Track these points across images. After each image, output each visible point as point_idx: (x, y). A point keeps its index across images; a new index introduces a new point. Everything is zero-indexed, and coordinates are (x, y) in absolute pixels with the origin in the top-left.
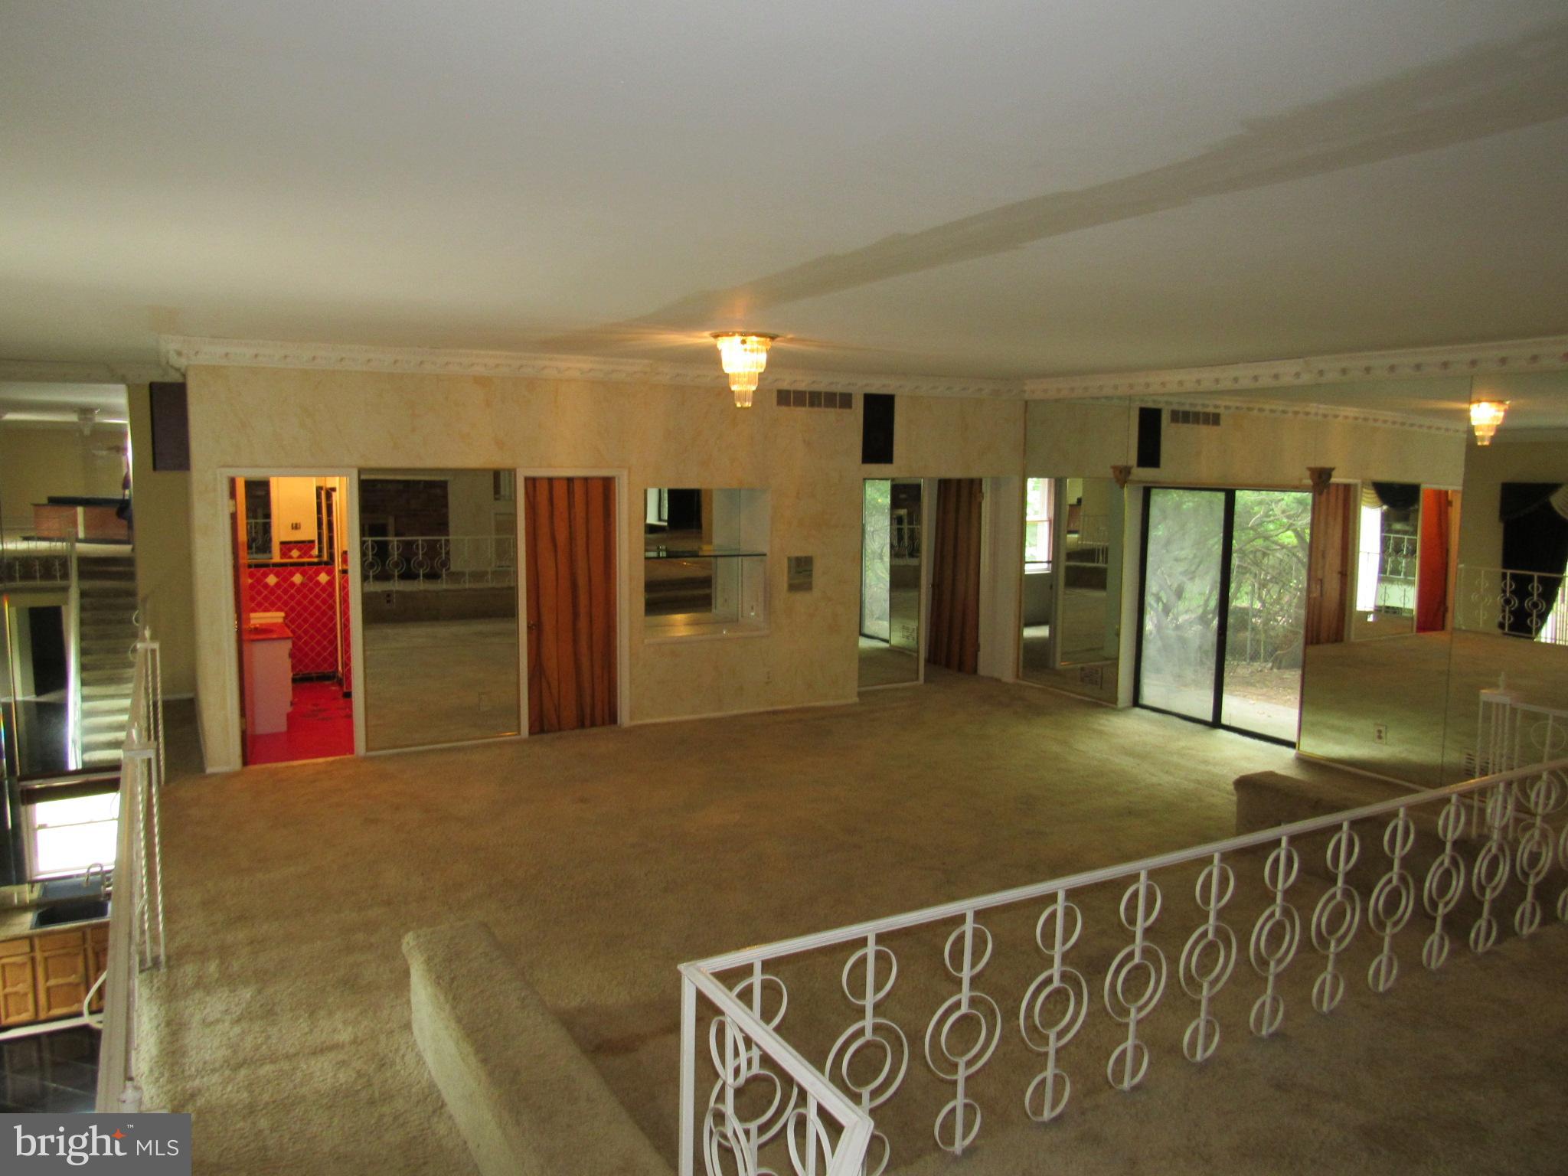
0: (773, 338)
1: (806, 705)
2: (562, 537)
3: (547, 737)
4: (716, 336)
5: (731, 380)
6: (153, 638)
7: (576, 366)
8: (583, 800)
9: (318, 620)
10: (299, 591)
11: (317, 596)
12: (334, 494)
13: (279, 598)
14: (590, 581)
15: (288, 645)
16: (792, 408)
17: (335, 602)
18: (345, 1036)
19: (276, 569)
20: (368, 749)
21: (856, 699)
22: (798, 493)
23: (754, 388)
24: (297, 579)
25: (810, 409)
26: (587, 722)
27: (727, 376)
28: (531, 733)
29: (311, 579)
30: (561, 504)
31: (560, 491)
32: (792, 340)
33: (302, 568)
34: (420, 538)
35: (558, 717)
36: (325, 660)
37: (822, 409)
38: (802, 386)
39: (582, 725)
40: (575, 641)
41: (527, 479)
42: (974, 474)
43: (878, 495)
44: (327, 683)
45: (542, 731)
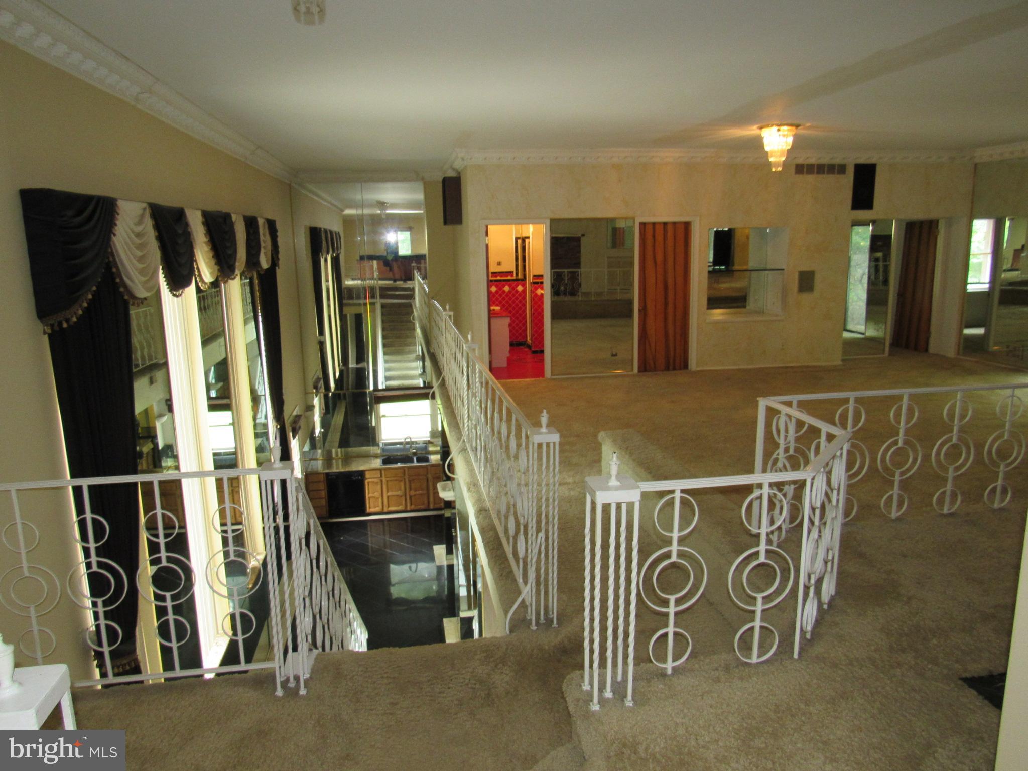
0: (797, 126)
1: (806, 364)
2: (659, 258)
3: (646, 373)
4: (761, 128)
5: (769, 155)
6: (450, 310)
7: (670, 155)
8: (673, 402)
9: (517, 312)
10: (507, 295)
11: (517, 298)
12: (527, 241)
13: (497, 299)
14: (675, 285)
15: (507, 321)
16: (805, 175)
17: (526, 302)
18: (570, 480)
19: (496, 283)
20: (552, 375)
21: (840, 363)
22: (807, 230)
23: (783, 159)
24: (507, 288)
25: (817, 176)
26: (671, 368)
27: (767, 152)
28: (639, 371)
29: (513, 288)
30: (659, 238)
31: (659, 231)
32: (809, 128)
33: (509, 282)
34: (566, 270)
35: (655, 365)
36: (520, 334)
37: (825, 175)
38: (813, 161)
39: (667, 369)
40: (665, 319)
41: (641, 224)
42: (932, 216)
43: (862, 238)
44: (522, 347)
45: (645, 371)
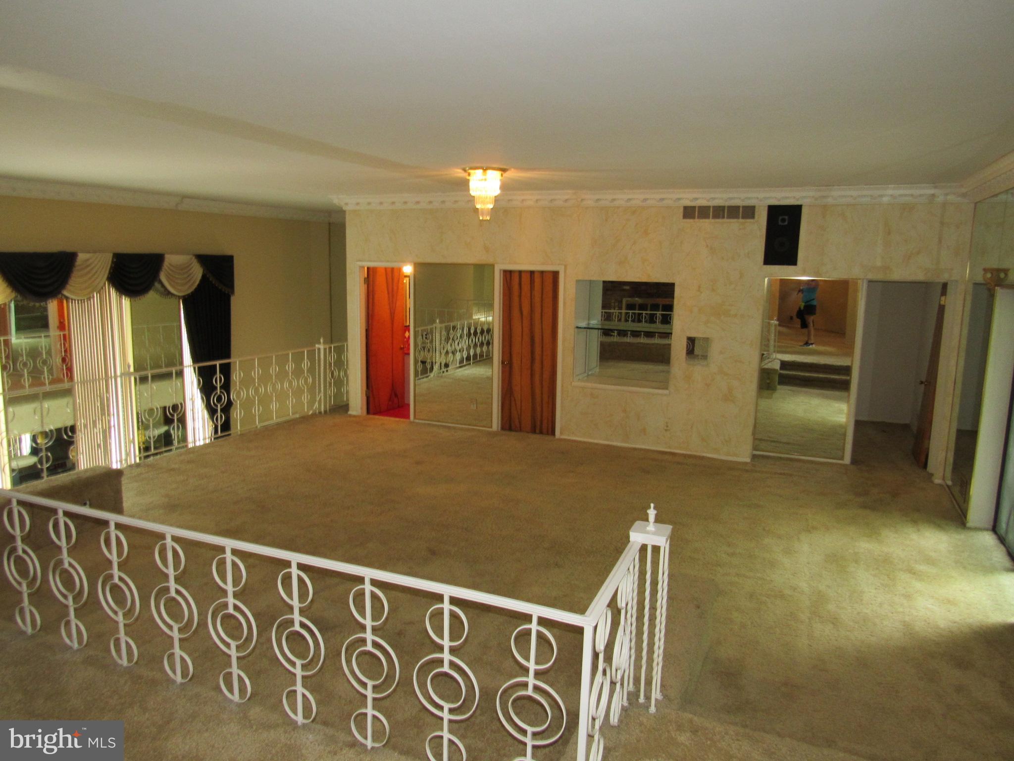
2: (526, 309)
14: (543, 339)
16: (696, 220)
22: (699, 287)
25: (713, 221)
26: (538, 431)
28: (502, 429)
30: (526, 287)
31: (526, 279)
35: (520, 423)
37: (725, 220)
38: (704, 202)
39: (534, 431)
40: (532, 375)
41: (503, 271)
45: (511, 429)
